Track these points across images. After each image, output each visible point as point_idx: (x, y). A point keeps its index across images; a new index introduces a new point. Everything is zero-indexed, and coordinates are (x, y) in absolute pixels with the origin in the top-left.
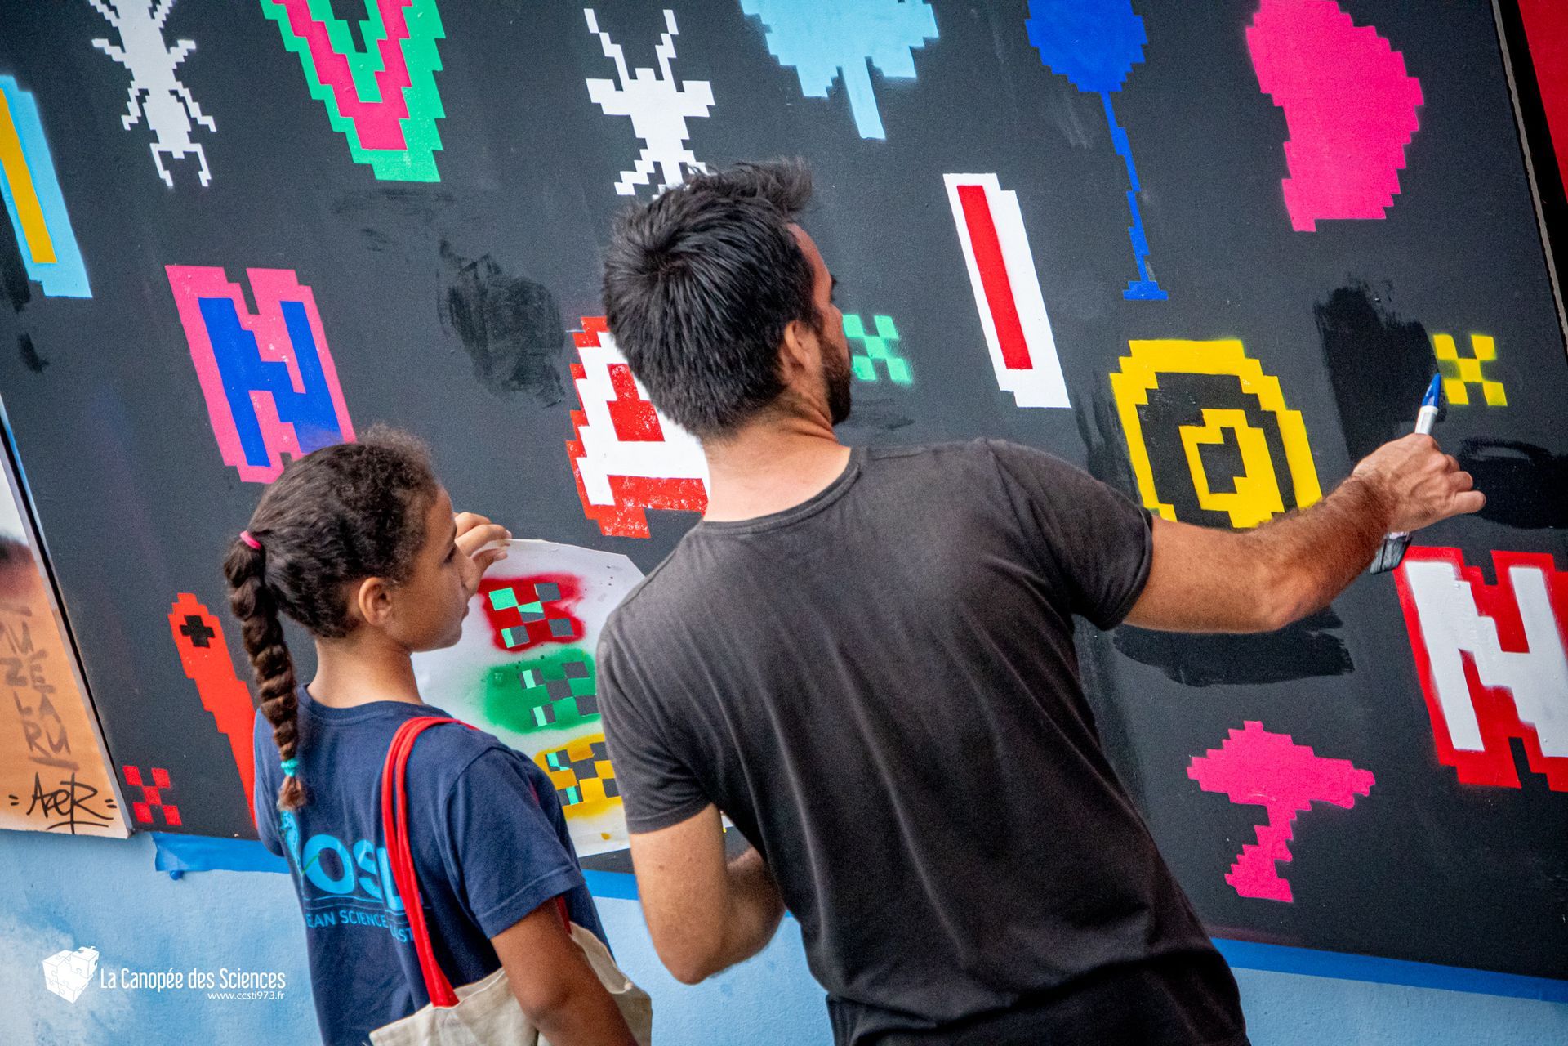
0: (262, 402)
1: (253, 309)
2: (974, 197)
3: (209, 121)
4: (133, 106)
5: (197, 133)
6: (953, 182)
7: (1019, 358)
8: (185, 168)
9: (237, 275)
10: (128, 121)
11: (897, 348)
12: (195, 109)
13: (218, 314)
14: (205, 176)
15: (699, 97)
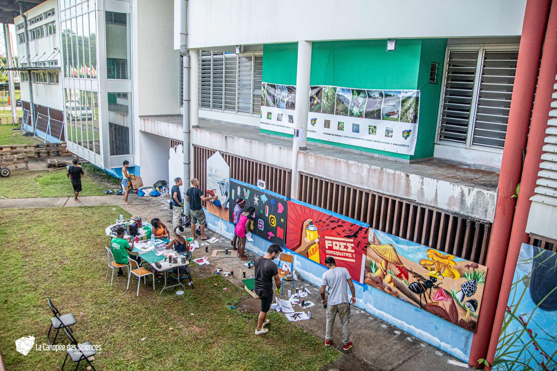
4: (238, 193)
5: (240, 195)
6: (266, 206)
7: (267, 214)
15: (258, 199)
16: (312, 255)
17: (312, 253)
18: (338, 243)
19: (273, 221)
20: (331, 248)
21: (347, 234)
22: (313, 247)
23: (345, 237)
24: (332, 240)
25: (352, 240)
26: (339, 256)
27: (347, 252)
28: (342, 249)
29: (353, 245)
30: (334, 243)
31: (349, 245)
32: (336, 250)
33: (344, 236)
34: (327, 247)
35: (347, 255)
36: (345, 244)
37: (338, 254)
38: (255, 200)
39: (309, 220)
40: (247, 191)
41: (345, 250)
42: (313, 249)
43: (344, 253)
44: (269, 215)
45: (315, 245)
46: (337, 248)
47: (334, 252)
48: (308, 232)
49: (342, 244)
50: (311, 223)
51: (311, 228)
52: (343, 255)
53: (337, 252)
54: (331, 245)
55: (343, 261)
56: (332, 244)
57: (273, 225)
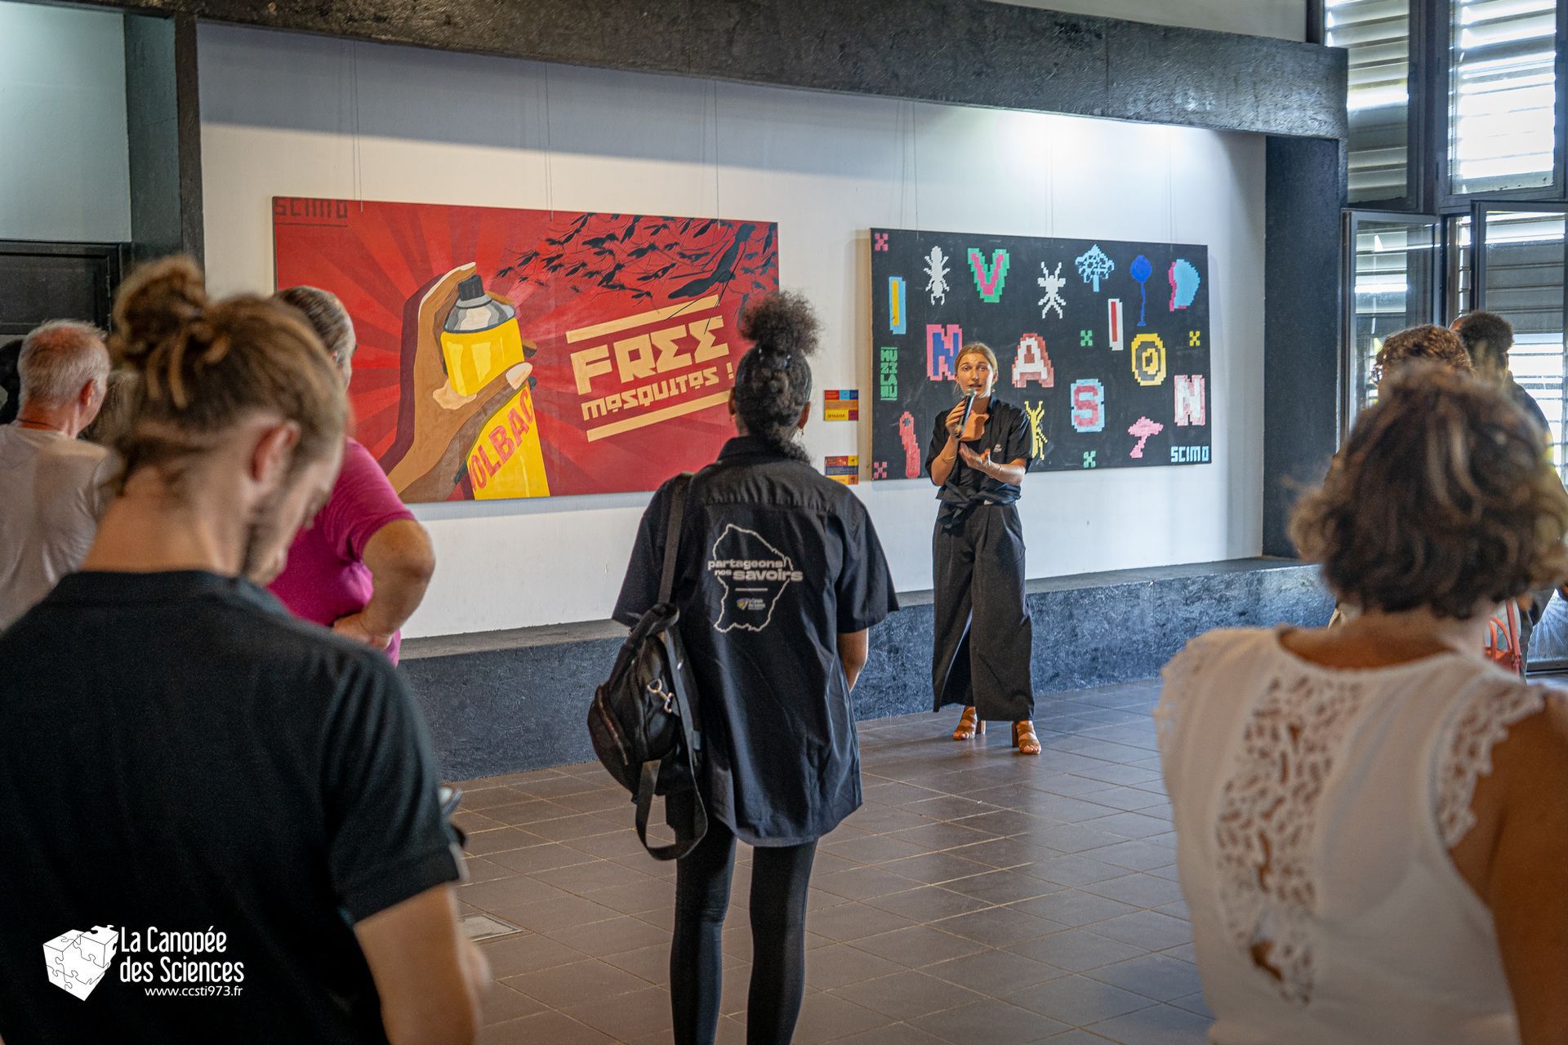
0: (942, 359)
1: (946, 335)
2: (1113, 304)
3: (948, 289)
4: (930, 285)
5: (944, 291)
6: (1110, 301)
7: (1115, 339)
8: (938, 300)
9: (944, 327)
10: (927, 289)
11: (1091, 338)
12: (945, 285)
13: (936, 336)
14: (943, 302)
15: (1063, 282)
16: (493, 471)
17: (494, 458)
18: (641, 343)
19: (1149, 360)
20: (608, 384)
21: (688, 280)
22: (500, 418)
23: (676, 296)
24: (609, 340)
25: (710, 302)
26: (656, 406)
27: (697, 367)
28: (668, 362)
29: (717, 322)
30: (622, 348)
31: (698, 329)
32: (637, 383)
33: (672, 296)
34: (583, 387)
35: (696, 379)
36: (679, 332)
37: (653, 393)
38: (1042, 292)
39: (449, 279)
40: (989, 261)
41: (685, 360)
42: (500, 430)
43: (681, 380)
44: (1128, 339)
45: (514, 403)
46: (643, 369)
47: (626, 395)
48: (452, 346)
49: (665, 339)
50: (469, 290)
51: (476, 316)
52: (674, 392)
53: (640, 391)
54: (606, 368)
55: (680, 420)
56: (612, 357)
57: (1153, 377)
